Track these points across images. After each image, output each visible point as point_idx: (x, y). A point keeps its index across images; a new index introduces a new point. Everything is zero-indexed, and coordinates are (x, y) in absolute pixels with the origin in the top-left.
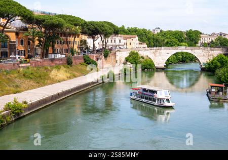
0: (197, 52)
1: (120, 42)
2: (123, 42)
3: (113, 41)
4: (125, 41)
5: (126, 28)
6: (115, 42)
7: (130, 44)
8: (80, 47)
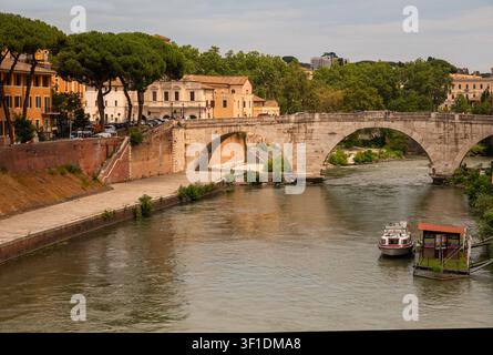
0: (419, 129)
1: (192, 99)
2: (203, 98)
3: (172, 97)
4: (209, 96)
5: (223, 54)
6: (177, 98)
7: (225, 105)
8: (52, 117)
